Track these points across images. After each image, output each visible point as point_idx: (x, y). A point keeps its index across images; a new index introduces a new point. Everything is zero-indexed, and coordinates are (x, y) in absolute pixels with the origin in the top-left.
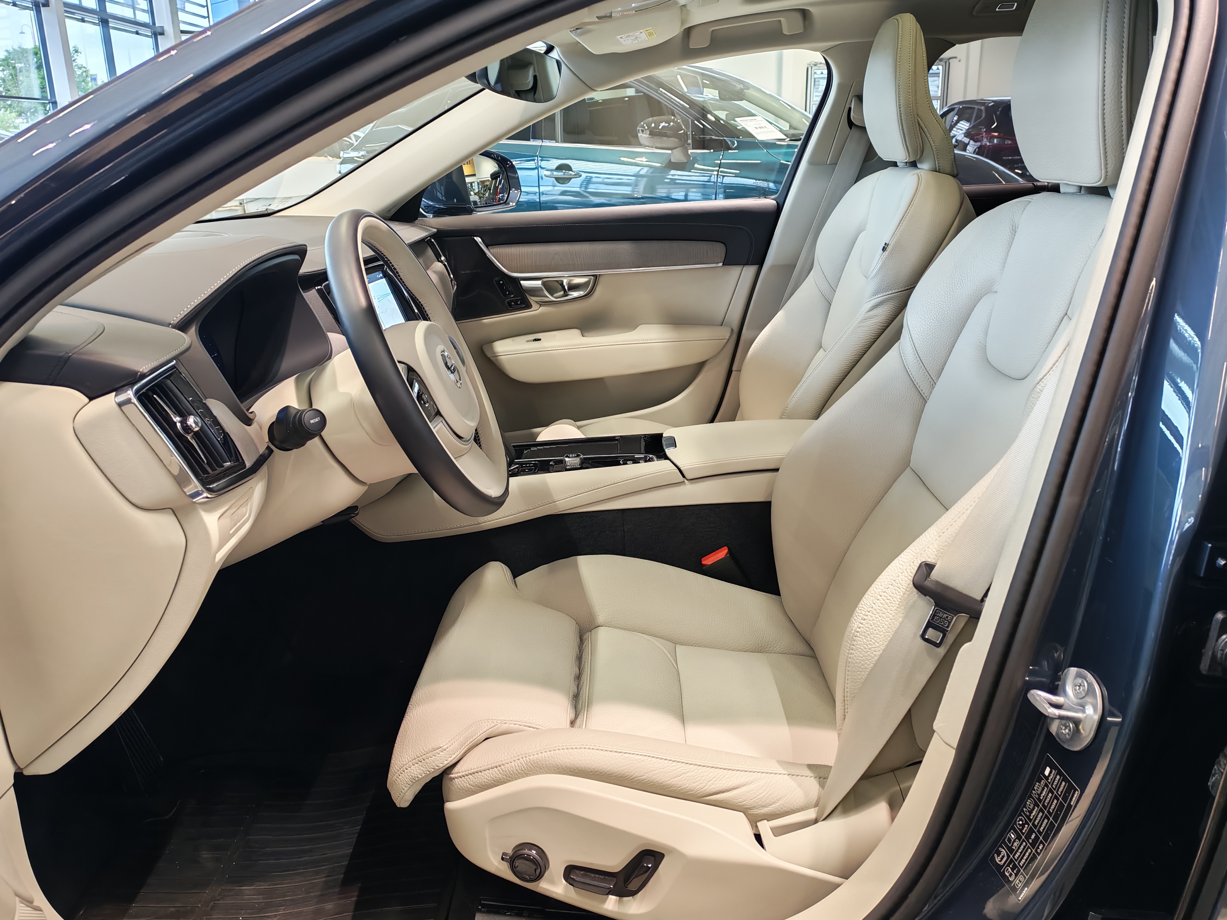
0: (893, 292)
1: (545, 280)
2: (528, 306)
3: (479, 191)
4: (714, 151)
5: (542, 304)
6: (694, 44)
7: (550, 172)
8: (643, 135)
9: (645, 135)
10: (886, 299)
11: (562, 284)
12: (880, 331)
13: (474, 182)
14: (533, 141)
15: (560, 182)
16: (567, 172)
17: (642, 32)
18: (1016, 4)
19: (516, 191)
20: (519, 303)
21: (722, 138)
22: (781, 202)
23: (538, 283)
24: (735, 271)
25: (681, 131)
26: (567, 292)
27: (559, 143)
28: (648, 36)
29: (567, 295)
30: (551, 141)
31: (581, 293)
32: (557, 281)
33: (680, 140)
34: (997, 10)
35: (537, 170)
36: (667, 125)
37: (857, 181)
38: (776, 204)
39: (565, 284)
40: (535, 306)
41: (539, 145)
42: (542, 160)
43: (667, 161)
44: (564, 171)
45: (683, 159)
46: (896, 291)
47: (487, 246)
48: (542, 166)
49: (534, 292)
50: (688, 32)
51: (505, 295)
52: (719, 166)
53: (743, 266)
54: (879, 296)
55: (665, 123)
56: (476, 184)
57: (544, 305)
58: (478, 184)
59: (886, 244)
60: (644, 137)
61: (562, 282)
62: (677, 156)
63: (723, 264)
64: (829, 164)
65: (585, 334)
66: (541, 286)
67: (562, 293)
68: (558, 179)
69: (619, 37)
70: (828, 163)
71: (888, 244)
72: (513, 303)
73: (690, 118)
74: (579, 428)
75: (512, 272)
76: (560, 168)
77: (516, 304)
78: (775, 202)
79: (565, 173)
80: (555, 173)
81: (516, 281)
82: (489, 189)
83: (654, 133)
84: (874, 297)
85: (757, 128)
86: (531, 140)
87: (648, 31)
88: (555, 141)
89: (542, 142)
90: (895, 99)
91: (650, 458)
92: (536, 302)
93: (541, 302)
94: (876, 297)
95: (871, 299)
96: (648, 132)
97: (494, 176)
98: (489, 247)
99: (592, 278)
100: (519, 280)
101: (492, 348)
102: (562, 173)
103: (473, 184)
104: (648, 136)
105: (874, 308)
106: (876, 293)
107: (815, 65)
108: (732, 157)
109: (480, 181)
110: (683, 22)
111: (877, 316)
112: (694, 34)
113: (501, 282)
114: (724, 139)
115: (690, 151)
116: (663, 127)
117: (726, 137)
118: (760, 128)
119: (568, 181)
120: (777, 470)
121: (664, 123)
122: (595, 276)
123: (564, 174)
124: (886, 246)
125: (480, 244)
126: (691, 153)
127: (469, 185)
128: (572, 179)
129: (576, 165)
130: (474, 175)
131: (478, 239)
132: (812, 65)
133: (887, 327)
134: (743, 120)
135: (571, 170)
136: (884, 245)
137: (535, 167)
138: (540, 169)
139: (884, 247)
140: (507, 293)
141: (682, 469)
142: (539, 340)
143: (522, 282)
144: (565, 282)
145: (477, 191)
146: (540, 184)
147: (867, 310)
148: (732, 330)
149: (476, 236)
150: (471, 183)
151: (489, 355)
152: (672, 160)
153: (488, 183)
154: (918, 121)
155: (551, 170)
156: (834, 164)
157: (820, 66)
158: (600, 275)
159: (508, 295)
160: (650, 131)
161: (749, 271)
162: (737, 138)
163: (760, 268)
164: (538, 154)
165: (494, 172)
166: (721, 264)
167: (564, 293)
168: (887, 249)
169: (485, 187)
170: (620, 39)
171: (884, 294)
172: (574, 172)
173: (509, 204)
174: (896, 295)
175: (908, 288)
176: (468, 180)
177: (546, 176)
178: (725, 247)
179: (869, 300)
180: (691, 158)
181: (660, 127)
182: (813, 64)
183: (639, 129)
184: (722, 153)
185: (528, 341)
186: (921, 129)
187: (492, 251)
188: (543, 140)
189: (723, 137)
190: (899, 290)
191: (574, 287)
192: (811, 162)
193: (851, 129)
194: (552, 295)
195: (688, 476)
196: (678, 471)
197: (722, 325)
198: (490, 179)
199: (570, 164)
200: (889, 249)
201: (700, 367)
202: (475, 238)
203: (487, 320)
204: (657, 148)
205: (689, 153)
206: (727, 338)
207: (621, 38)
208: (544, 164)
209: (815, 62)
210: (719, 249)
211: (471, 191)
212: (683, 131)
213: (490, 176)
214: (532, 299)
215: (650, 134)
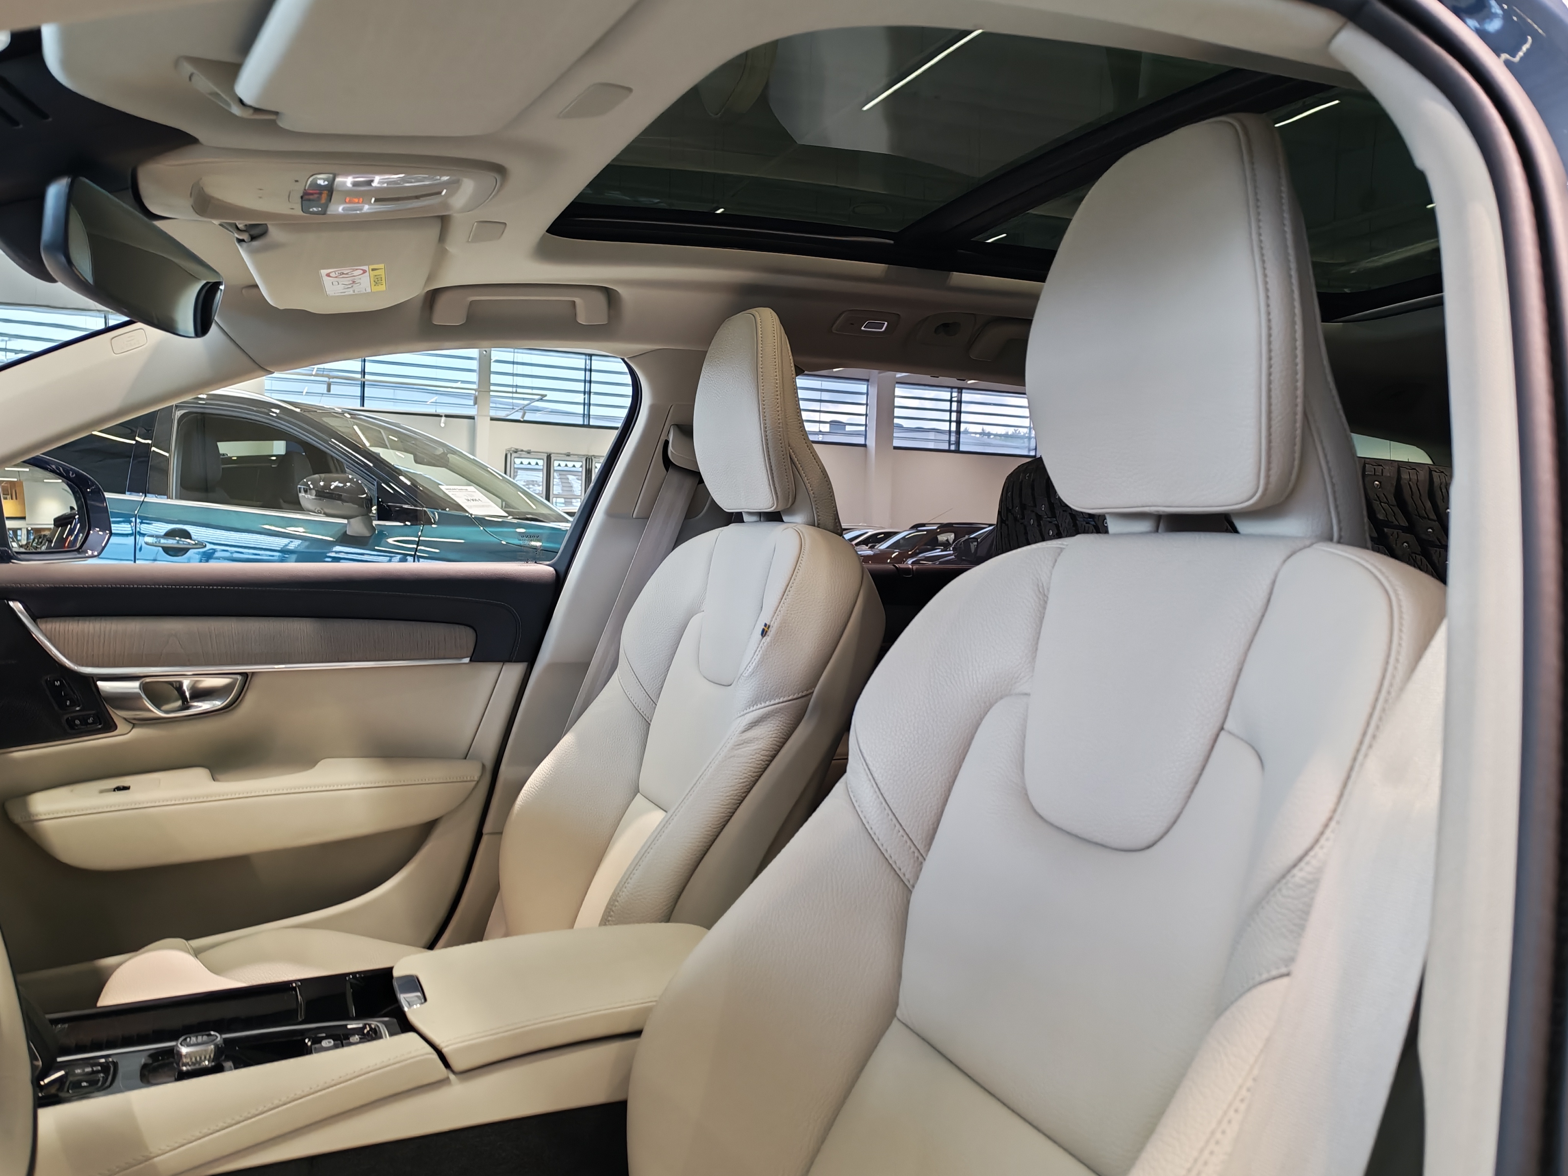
0: (781, 700)
1: (148, 680)
2: (109, 726)
3: (28, 543)
4: (411, 525)
5: (134, 723)
6: (440, 317)
7: (155, 539)
8: (306, 496)
9: (309, 496)
10: (772, 711)
11: (179, 688)
12: (763, 763)
13: (20, 529)
14: (130, 494)
15: (170, 553)
16: (183, 539)
17: (365, 272)
18: (886, 323)
19: (101, 533)
20: (90, 721)
21: (421, 509)
22: (562, 569)
23: (133, 686)
24: (489, 671)
25: (364, 494)
26: (188, 702)
27: (172, 499)
28: (373, 283)
29: (188, 708)
30: (159, 496)
31: (218, 704)
32: (170, 683)
33: (361, 506)
34: (863, 328)
35: (133, 538)
36: (341, 485)
37: (677, 543)
38: (554, 572)
39: (185, 687)
40: (122, 727)
41: (140, 501)
42: (141, 523)
43: (342, 532)
44: (177, 538)
45: (365, 532)
46: (785, 699)
47: (34, 618)
48: (142, 532)
49: (123, 701)
50: (433, 297)
51: (63, 706)
52: (416, 543)
53: (502, 663)
54: (759, 706)
55: (339, 483)
56: (24, 532)
57: (141, 726)
58: (28, 532)
59: (766, 625)
60: (308, 499)
61: (181, 684)
62: (356, 527)
63: (471, 660)
64: (635, 518)
65: (218, 776)
66: (138, 690)
67: (179, 703)
68: (167, 550)
69: (324, 272)
70: (634, 516)
71: (769, 626)
72: (77, 722)
73: (375, 480)
74: (197, 953)
75: (83, 666)
76: (170, 534)
77: (84, 722)
78: (551, 569)
79: (178, 541)
80: (162, 541)
81: (90, 681)
82: (47, 540)
83: (324, 494)
84: (752, 709)
85: (468, 500)
86: (127, 493)
87: (376, 272)
88: (166, 497)
89: (146, 496)
90: (757, 419)
91: (371, 1029)
92: (125, 719)
93: (135, 719)
94: (755, 708)
95: (745, 712)
96: (314, 492)
97: (61, 522)
98: (38, 621)
99: (239, 677)
100: (95, 680)
101: (25, 806)
102: (175, 541)
103: (19, 532)
104: (314, 497)
105: (752, 727)
106: (755, 701)
107: (516, 452)
108: (434, 533)
109: (32, 529)
110: (430, 278)
111: (757, 739)
112: (442, 302)
113: (57, 683)
114: (425, 511)
115: (375, 523)
116: (336, 487)
117: (426, 508)
118: (473, 500)
119: (183, 553)
120: (637, 1033)
121: (337, 482)
122: (245, 675)
123: (178, 543)
124: (766, 629)
125: (19, 614)
126: (376, 525)
127: (11, 532)
128: (191, 551)
129: (197, 532)
130: (24, 518)
131: (17, 606)
132: (511, 452)
133: (774, 757)
134: (450, 489)
135: (190, 538)
136: (763, 627)
137: (131, 532)
138: (138, 537)
139: (763, 630)
140: (68, 703)
141: (445, 1050)
142: (126, 788)
143: (99, 683)
144: (186, 684)
145: (24, 542)
146: (137, 557)
147: (741, 728)
148: (484, 766)
149: (13, 600)
150: (15, 531)
151: (17, 818)
152: (348, 533)
153: (47, 533)
154: (790, 453)
155: (157, 537)
156: (645, 518)
157: (520, 454)
158: (253, 673)
159: (68, 706)
160: (316, 490)
161: (512, 672)
162: (442, 510)
163: (529, 670)
164: (136, 512)
165: (62, 516)
166: (467, 660)
167: (183, 703)
168: (767, 634)
169: (40, 538)
170: (325, 279)
171: (768, 703)
172: (194, 541)
173: (87, 553)
174: (785, 706)
175: (804, 694)
176: (9, 524)
177: (147, 543)
178: (475, 634)
179: (742, 713)
180: (377, 532)
181: (332, 487)
182: (513, 451)
183: (300, 488)
184: (421, 528)
185: (102, 792)
186: (793, 465)
187: (43, 626)
188: (147, 495)
189: (423, 507)
190: (790, 698)
191: (201, 694)
192: (610, 513)
193: (667, 471)
194: (158, 707)
195: (458, 1064)
196: (435, 1056)
197: (465, 758)
198: (52, 526)
199: (191, 532)
200: (771, 632)
201: (427, 829)
202: (11, 603)
203: (20, 754)
204: (328, 515)
205: (374, 525)
206: (476, 778)
207: (328, 275)
208: (144, 528)
209: (516, 449)
210: (465, 636)
211: (14, 541)
212: (365, 496)
213: (53, 522)
214: (118, 715)
215: (316, 496)
